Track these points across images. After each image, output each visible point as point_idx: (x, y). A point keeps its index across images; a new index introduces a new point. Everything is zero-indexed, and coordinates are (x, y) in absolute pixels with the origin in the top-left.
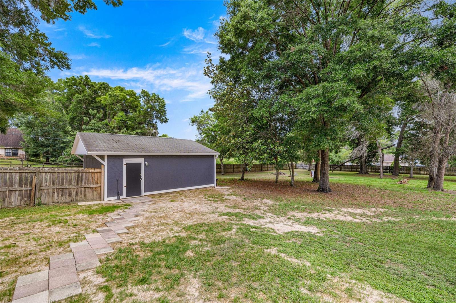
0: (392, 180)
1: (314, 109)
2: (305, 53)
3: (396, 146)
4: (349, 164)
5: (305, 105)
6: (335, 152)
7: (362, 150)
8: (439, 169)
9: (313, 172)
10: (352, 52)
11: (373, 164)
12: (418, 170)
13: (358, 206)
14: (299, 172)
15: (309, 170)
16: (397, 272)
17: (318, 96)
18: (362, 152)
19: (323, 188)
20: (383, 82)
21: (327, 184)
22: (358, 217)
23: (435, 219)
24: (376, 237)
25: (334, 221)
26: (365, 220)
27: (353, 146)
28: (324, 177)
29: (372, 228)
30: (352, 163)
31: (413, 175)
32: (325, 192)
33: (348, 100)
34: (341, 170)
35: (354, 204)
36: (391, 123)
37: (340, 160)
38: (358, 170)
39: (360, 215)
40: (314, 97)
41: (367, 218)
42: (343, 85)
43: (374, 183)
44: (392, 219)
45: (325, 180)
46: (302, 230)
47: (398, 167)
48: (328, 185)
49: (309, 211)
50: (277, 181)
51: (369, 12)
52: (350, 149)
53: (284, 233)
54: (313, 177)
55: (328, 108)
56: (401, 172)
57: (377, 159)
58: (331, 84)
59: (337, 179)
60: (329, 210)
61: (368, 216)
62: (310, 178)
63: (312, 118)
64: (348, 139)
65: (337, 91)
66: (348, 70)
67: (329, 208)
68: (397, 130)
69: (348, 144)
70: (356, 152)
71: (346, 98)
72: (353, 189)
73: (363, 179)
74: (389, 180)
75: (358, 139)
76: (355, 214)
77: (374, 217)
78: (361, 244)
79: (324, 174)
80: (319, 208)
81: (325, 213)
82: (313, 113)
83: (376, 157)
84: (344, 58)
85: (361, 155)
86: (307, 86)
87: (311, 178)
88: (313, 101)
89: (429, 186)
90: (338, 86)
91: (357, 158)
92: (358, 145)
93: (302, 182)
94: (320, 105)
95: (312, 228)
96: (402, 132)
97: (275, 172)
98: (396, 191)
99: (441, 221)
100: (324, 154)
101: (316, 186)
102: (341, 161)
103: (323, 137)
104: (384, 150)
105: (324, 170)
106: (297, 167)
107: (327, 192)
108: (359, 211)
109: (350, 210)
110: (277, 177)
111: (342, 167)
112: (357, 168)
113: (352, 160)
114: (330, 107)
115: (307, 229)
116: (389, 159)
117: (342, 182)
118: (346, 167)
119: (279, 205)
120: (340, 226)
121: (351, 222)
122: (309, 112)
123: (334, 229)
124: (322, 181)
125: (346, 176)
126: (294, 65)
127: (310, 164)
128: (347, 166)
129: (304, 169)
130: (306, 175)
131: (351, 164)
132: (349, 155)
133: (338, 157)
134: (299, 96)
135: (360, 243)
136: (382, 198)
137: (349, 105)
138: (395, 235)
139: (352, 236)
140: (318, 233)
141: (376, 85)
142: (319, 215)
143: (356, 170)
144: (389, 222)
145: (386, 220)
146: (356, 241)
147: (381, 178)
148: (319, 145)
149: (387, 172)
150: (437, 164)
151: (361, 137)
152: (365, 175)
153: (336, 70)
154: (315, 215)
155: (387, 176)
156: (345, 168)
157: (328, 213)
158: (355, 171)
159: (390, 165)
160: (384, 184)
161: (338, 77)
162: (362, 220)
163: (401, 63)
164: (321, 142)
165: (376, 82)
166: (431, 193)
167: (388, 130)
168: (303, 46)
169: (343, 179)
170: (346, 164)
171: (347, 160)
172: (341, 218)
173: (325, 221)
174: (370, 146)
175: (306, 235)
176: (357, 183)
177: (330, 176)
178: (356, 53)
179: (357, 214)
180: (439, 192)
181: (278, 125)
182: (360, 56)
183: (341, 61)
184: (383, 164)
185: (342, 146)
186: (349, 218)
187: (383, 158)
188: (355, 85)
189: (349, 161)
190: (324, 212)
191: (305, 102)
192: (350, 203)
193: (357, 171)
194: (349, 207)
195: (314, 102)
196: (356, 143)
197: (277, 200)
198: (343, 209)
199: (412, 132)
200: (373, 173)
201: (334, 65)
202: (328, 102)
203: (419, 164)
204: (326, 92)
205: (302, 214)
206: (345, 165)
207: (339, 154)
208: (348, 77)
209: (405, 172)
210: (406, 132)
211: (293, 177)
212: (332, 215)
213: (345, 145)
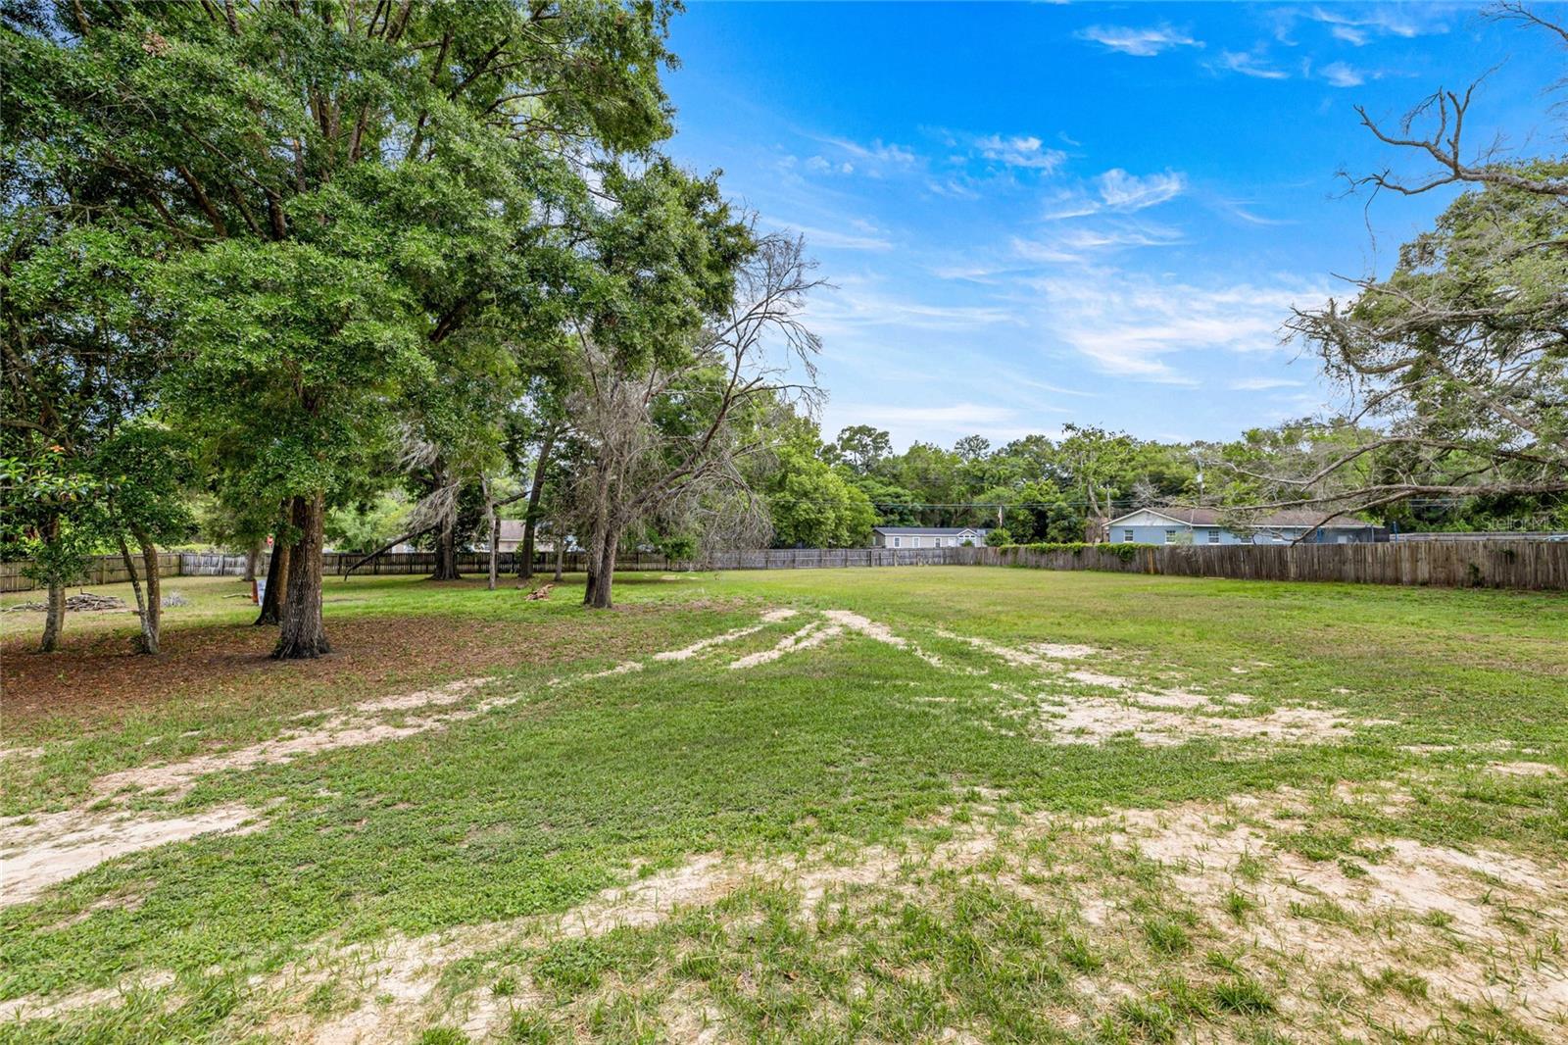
0: (516, 592)
1: (255, 333)
2: (221, 94)
3: (529, 496)
4: (404, 548)
5: (218, 307)
6: (358, 509)
7: (442, 504)
8: (606, 557)
9: (262, 582)
10: (406, 179)
11: (473, 548)
12: (572, 561)
13: (414, 685)
14: (198, 587)
15: (250, 577)
16: (486, 852)
17: (278, 289)
18: (442, 512)
19: (296, 644)
20: (495, 310)
21: (315, 625)
22: (410, 720)
23: (588, 676)
24: (450, 769)
25: (325, 756)
26: (428, 724)
27: (416, 492)
28: (300, 600)
29: (444, 743)
30: (415, 545)
31: (563, 575)
32: (305, 657)
33: (388, 334)
34: (376, 573)
35: (405, 680)
36: (516, 433)
37: (375, 536)
38: (432, 568)
39: (418, 712)
40: (257, 286)
41: (436, 717)
42: (371, 274)
43: (470, 606)
44: (500, 702)
45: (308, 611)
46: (163, 841)
47: (533, 554)
48: (318, 629)
49: (219, 746)
50: (49, 643)
51: (464, 85)
52: (410, 502)
53: (53, 889)
54: (261, 604)
55: (316, 343)
56: (538, 567)
57: (483, 533)
58: (332, 260)
59: (360, 603)
60: (308, 723)
61: (442, 710)
62: (244, 609)
63: (249, 365)
64: (403, 466)
65: (352, 291)
66: (394, 234)
67: (311, 713)
68: (532, 453)
69: (401, 483)
70: (424, 510)
71: (381, 325)
72: (408, 632)
73: (441, 596)
74: (508, 592)
75: (431, 468)
76: (402, 714)
77: (455, 707)
78: (406, 805)
79: (303, 589)
80: (270, 723)
81: (292, 738)
82: (254, 347)
83: (480, 527)
84: (381, 187)
85: (438, 520)
86: (233, 231)
87: (255, 611)
88: (252, 301)
89: (588, 600)
90: (355, 274)
91: (428, 531)
92: (432, 486)
93: (207, 632)
94: (287, 325)
95: (223, 813)
96: (543, 462)
97: (42, 597)
98: (519, 622)
99: (598, 680)
100: (301, 512)
101: (272, 636)
102: (381, 541)
103: (298, 448)
104: (503, 507)
105: (305, 572)
106: (188, 569)
107: (312, 656)
108: (417, 700)
109: (389, 704)
110: (52, 624)
111: (382, 560)
112: (427, 563)
113: (413, 537)
114: (329, 343)
115: (194, 824)
116: (511, 532)
117: (376, 613)
118: (394, 559)
119: (44, 761)
120: (344, 769)
121: (386, 741)
122: (234, 340)
123: (320, 786)
124: (295, 615)
125: (392, 591)
126: (162, 115)
127: (254, 555)
128: (398, 555)
129: (222, 573)
130: (232, 601)
131: (412, 550)
132: (404, 520)
133: (368, 528)
134: (189, 261)
135: (401, 807)
136: (486, 646)
137: (390, 351)
138: (501, 745)
139: (380, 791)
140: (246, 824)
141: (478, 314)
142: (262, 752)
143: (424, 567)
144: (494, 712)
145: (486, 708)
146: (389, 802)
147: (490, 588)
148: (281, 477)
149: (508, 571)
150: (602, 545)
151: (440, 463)
152: (450, 582)
153: (350, 216)
154: (246, 758)
155: (507, 580)
156: (392, 564)
157: (306, 733)
158: (421, 573)
159: (514, 549)
160: (496, 603)
161: (357, 245)
162: (420, 726)
163: (533, 274)
164: (288, 468)
165: (476, 302)
166: (588, 616)
167: (512, 451)
168: (214, 62)
169: (380, 601)
170: (394, 550)
171: (400, 537)
172: (353, 738)
173: (287, 769)
174: (464, 493)
175: (180, 854)
176: (424, 610)
177: (326, 597)
178: (418, 188)
179: (407, 710)
180: (605, 613)
181: (69, 364)
182: (429, 205)
183: (369, 191)
184: (496, 546)
185: (382, 488)
186: (381, 731)
187: (497, 531)
188: (414, 290)
189: (403, 540)
190: (289, 733)
191: (218, 295)
192: (393, 679)
193: (427, 572)
194: (386, 694)
195: (258, 303)
196: (424, 482)
197: (38, 735)
198: (363, 707)
199: (562, 463)
200: (472, 576)
201: (345, 195)
202: (318, 319)
203: (573, 544)
204: (311, 284)
205: (183, 767)
206: (390, 555)
207: (371, 516)
208: (392, 258)
209: (547, 567)
210: (553, 460)
211: (152, 614)
212: (322, 736)
213: (391, 486)
